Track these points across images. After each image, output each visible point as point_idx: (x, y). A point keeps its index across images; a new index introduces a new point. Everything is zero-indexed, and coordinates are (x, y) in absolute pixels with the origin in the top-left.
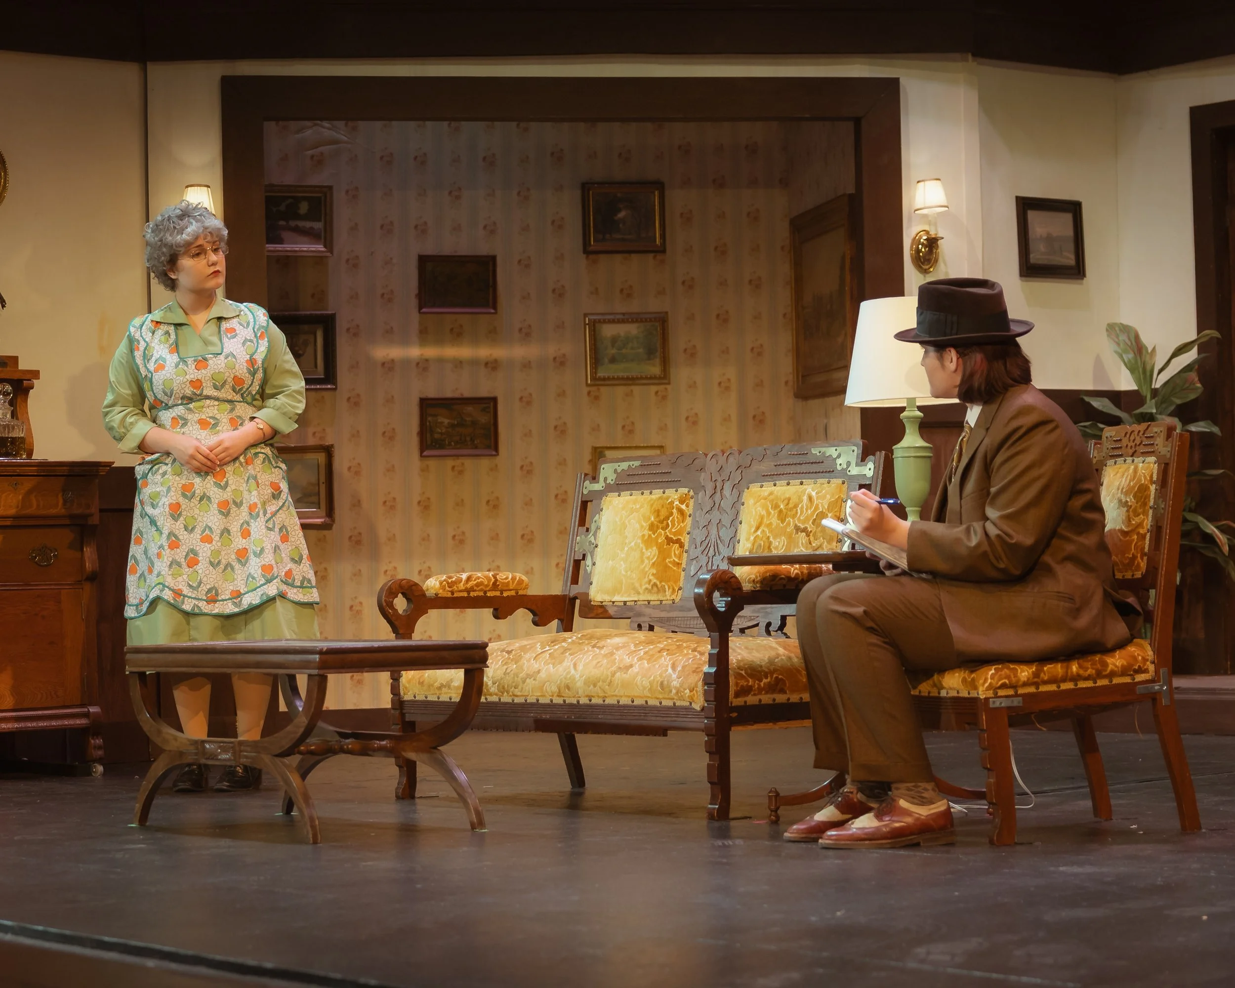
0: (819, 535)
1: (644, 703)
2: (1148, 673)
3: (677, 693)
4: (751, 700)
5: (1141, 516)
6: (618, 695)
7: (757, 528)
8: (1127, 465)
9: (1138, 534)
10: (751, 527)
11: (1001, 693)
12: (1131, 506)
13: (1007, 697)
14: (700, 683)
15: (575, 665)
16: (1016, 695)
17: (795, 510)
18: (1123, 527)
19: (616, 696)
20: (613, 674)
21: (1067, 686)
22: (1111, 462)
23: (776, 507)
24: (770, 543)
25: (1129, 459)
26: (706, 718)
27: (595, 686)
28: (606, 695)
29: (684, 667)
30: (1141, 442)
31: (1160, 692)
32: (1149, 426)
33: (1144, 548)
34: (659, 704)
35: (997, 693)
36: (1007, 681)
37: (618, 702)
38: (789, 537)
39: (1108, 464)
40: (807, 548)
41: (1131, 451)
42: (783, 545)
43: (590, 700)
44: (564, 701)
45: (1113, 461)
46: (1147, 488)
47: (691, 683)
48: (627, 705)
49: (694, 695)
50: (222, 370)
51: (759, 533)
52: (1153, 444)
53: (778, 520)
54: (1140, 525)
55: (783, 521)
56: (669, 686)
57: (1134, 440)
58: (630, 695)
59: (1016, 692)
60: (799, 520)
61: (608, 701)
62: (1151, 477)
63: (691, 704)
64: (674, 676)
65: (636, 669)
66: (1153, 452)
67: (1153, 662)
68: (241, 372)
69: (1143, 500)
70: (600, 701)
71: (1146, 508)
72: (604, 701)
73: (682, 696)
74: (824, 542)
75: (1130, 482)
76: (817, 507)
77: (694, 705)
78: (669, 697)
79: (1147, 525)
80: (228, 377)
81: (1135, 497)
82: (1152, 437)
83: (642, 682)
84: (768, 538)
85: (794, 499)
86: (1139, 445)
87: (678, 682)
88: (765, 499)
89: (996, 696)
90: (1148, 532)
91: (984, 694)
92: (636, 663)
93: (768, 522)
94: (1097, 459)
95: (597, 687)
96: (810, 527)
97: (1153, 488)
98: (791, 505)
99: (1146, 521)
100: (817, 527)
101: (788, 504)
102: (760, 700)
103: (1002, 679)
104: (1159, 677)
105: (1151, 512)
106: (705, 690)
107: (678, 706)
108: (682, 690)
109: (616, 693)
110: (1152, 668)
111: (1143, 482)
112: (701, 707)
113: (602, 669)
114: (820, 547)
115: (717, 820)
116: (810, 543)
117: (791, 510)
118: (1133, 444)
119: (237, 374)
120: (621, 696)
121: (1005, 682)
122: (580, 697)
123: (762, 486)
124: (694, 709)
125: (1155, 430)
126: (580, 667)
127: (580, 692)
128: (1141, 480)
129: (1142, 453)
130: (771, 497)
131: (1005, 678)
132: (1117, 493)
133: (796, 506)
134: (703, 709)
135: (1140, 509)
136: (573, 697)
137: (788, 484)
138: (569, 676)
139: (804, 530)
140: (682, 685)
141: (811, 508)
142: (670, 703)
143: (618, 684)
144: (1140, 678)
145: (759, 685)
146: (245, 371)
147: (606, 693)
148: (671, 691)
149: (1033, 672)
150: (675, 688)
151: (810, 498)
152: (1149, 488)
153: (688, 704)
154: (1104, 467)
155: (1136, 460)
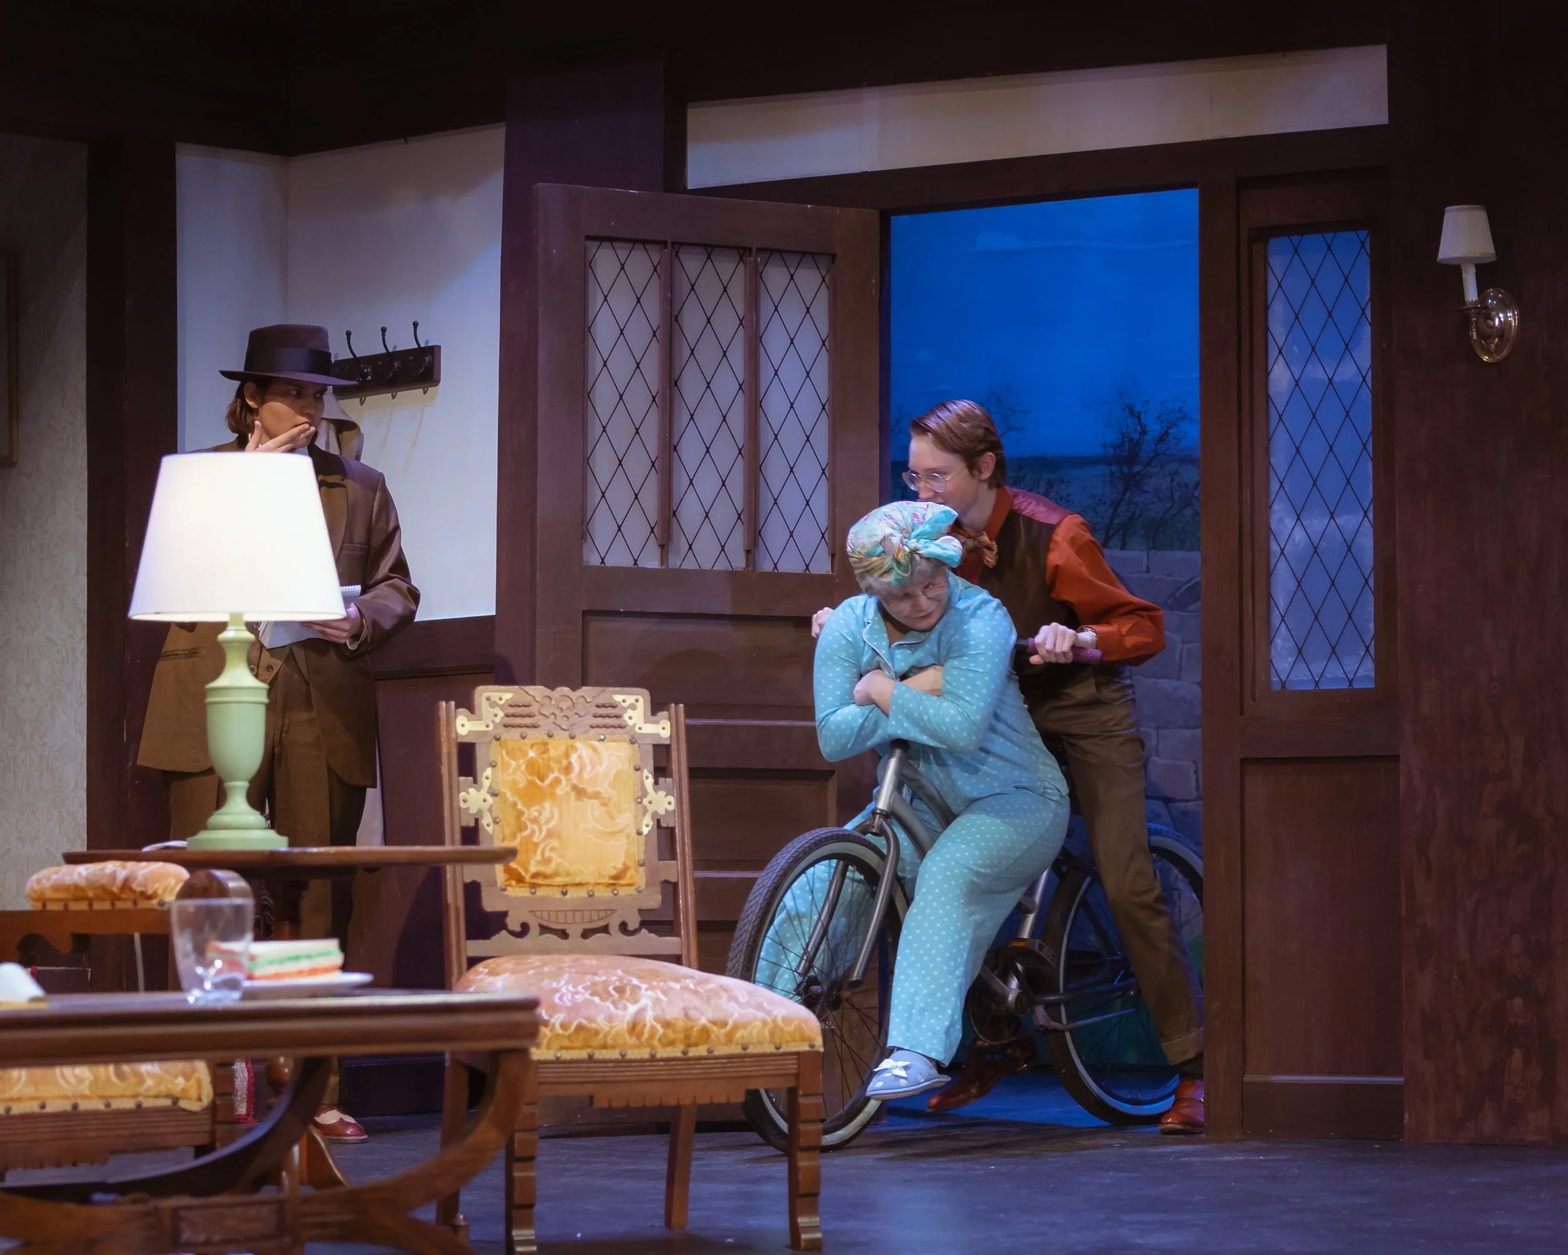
1: (69, 1107)
12: (610, 799)
18: (599, 827)
22: (513, 734)
30: (589, 712)
34: (102, 1107)
37: (8, 1110)
45: (517, 733)
48: (27, 1113)
62: (631, 760)
63: (176, 1100)
66: (621, 727)
77: (184, 1104)
81: (612, 786)
82: (613, 706)
94: (467, 728)
107: (145, 1108)
124: (182, 1110)
135: (626, 803)
153: (171, 1102)
154: (493, 742)
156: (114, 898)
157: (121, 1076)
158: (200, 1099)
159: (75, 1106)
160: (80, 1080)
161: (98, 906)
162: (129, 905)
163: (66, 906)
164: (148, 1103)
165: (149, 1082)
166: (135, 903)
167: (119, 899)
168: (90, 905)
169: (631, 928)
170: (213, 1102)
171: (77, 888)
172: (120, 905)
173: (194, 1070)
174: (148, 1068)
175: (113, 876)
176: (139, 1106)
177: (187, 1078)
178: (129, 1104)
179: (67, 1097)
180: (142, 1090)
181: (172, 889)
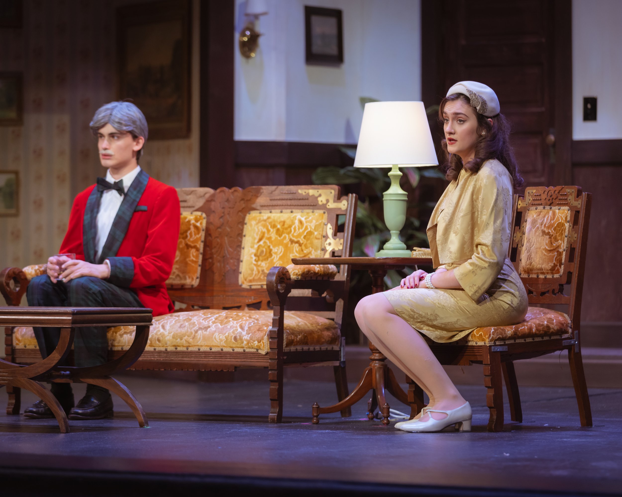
0: (309, 245)
1: (220, 350)
2: (569, 333)
3: (248, 343)
4: (293, 349)
5: (560, 241)
6: (200, 345)
7: (260, 240)
8: (546, 210)
9: (558, 251)
10: (255, 239)
11: (497, 343)
12: (552, 235)
13: (500, 345)
14: (266, 337)
15: (163, 327)
16: (505, 345)
17: (289, 229)
18: (547, 247)
19: (198, 346)
20: (196, 332)
21: (529, 340)
22: (534, 208)
23: (274, 226)
24: (271, 250)
25: (548, 207)
26: (270, 359)
27: (181, 339)
28: (190, 345)
29: (249, 328)
30: (557, 197)
31: (574, 345)
32: (563, 188)
33: (562, 260)
34: (232, 351)
35: (496, 343)
36: (501, 336)
37: (199, 350)
38: (286, 246)
39: (530, 209)
40: (299, 254)
41: (549, 203)
42: (281, 252)
43: (176, 349)
44: (155, 349)
45: (535, 207)
46: (563, 225)
47: (259, 338)
48: (206, 351)
49: (261, 345)
51: (261, 243)
52: (566, 199)
53: (277, 235)
54: (558, 247)
55: (280, 236)
56: (241, 339)
57: (551, 196)
58: (209, 345)
59: (505, 342)
60: (293, 235)
61: (190, 349)
62: (566, 218)
63: (257, 350)
64: (244, 333)
65: (213, 328)
66: (567, 204)
67: (571, 328)
69: (560, 232)
70: (185, 349)
71: (563, 237)
72: (187, 349)
73: (252, 346)
74: (312, 250)
75: (551, 221)
76: (306, 228)
77: (260, 351)
78: (241, 346)
79: (563, 246)
81: (555, 229)
82: (566, 195)
83: (219, 336)
84: (269, 247)
85: (288, 222)
86: (555, 199)
87: (248, 336)
88: (265, 221)
89: (495, 345)
90: (564, 251)
91: (489, 343)
92: (212, 325)
93: (268, 236)
94: (521, 205)
95: (183, 340)
96: (302, 240)
97: (567, 225)
98: (286, 226)
99: (563, 244)
100: (307, 240)
101: (284, 225)
102: (297, 349)
103: (499, 335)
104: (574, 336)
105: (566, 239)
106: (270, 342)
107: (247, 352)
108: (252, 341)
109: (199, 343)
110: (570, 330)
111: (560, 221)
112: (266, 352)
113: (186, 329)
114: (310, 253)
115: (277, 423)
116: (302, 250)
117: (286, 229)
118: (551, 198)
120: (202, 346)
121: (500, 337)
122: (167, 347)
123: (260, 213)
124: (260, 354)
125: (568, 190)
126: (168, 327)
127: (169, 343)
128: (559, 220)
129: (558, 204)
130: (270, 220)
131: (500, 335)
132: (541, 227)
133: (290, 227)
134: (267, 354)
135: (559, 237)
136: (163, 347)
137: (281, 212)
138: (159, 333)
139: (298, 242)
140: (251, 338)
141: (302, 228)
142: (241, 350)
143: (200, 338)
144: (565, 336)
145: (297, 339)
147: (191, 344)
148: (243, 342)
149: (513, 331)
150: (246, 340)
151: (301, 222)
152: (564, 225)
153: (255, 350)
154: (527, 211)
155: (553, 208)
158: (265, 350)
159: (222, 350)
169: (555, 292)
170: (270, 351)
176: (244, 351)
179: (218, 346)
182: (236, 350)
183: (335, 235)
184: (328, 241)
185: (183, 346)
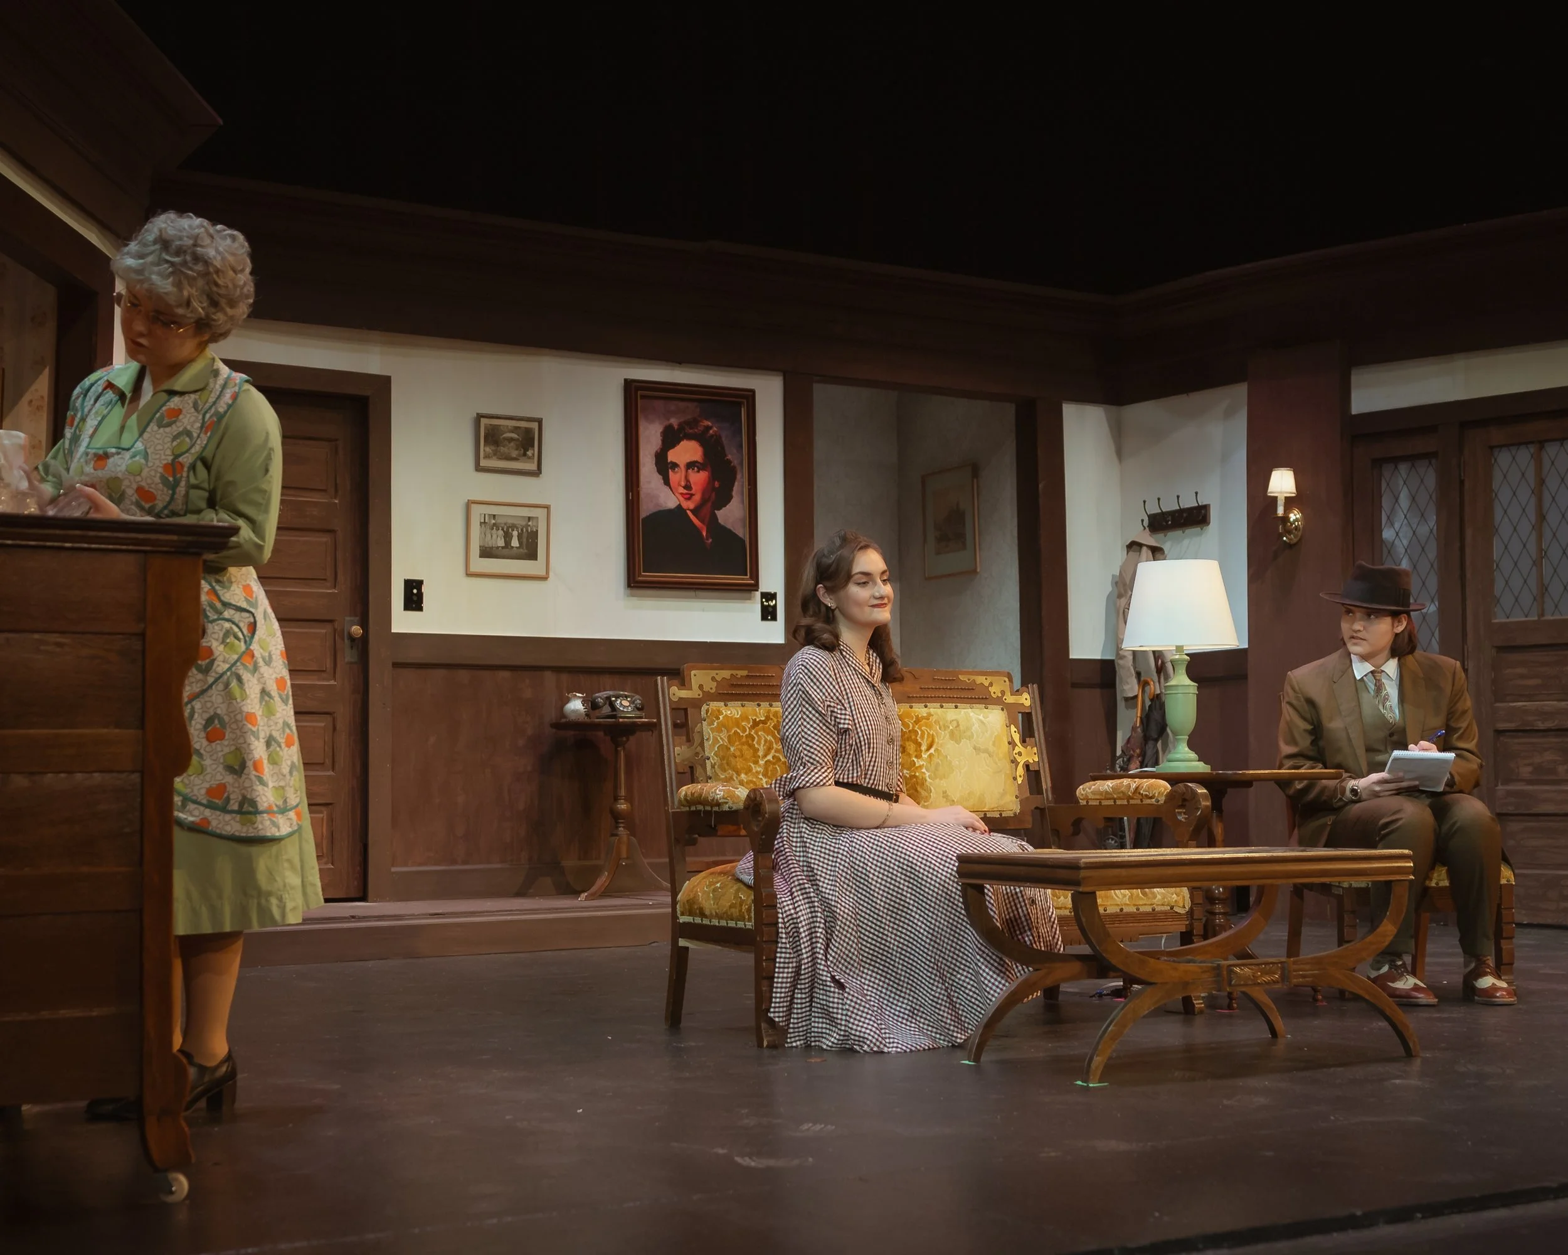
50: (120, 475)
63: (1172, 908)
68: (149, 481)
77: (1177, 909)
80: (129, 487)
119: (143, 484)
124: (1177, 913)
146: (157, 480)
156: (1129, 798)
157: (1145, 894)
158: (1184, 907)
159: (1121, 910)
160: (1125, 896)
161: (1119, 802)
162: (1139, 802)
163: (1100, 802)
164: (1158, 909)
165: (1159, 897)
166: (1142, 801)
167: (1133, 799)
168: (1115, 802)
170: (1191, 909)
171: (1107, 792)
172: (1132, 802)
173: (1181, 891)
174: (1158, 891)
175: (1129, 786)
176: (1154, 910)
177: (1178, 895)
178: (1149, 909)
179: (1118, 905)
180: (1155, 901)
181: (1163, 794)
182: (1142, 909)
183: (1023, 741)
184: (1017, 750)
185: (1066, 908)
